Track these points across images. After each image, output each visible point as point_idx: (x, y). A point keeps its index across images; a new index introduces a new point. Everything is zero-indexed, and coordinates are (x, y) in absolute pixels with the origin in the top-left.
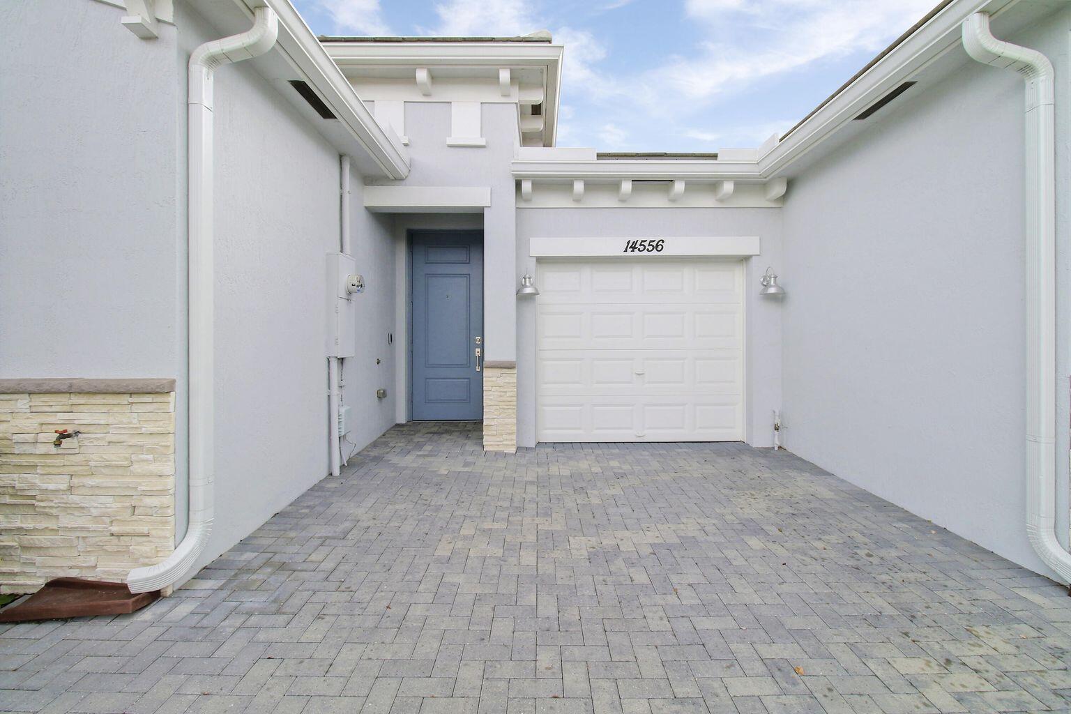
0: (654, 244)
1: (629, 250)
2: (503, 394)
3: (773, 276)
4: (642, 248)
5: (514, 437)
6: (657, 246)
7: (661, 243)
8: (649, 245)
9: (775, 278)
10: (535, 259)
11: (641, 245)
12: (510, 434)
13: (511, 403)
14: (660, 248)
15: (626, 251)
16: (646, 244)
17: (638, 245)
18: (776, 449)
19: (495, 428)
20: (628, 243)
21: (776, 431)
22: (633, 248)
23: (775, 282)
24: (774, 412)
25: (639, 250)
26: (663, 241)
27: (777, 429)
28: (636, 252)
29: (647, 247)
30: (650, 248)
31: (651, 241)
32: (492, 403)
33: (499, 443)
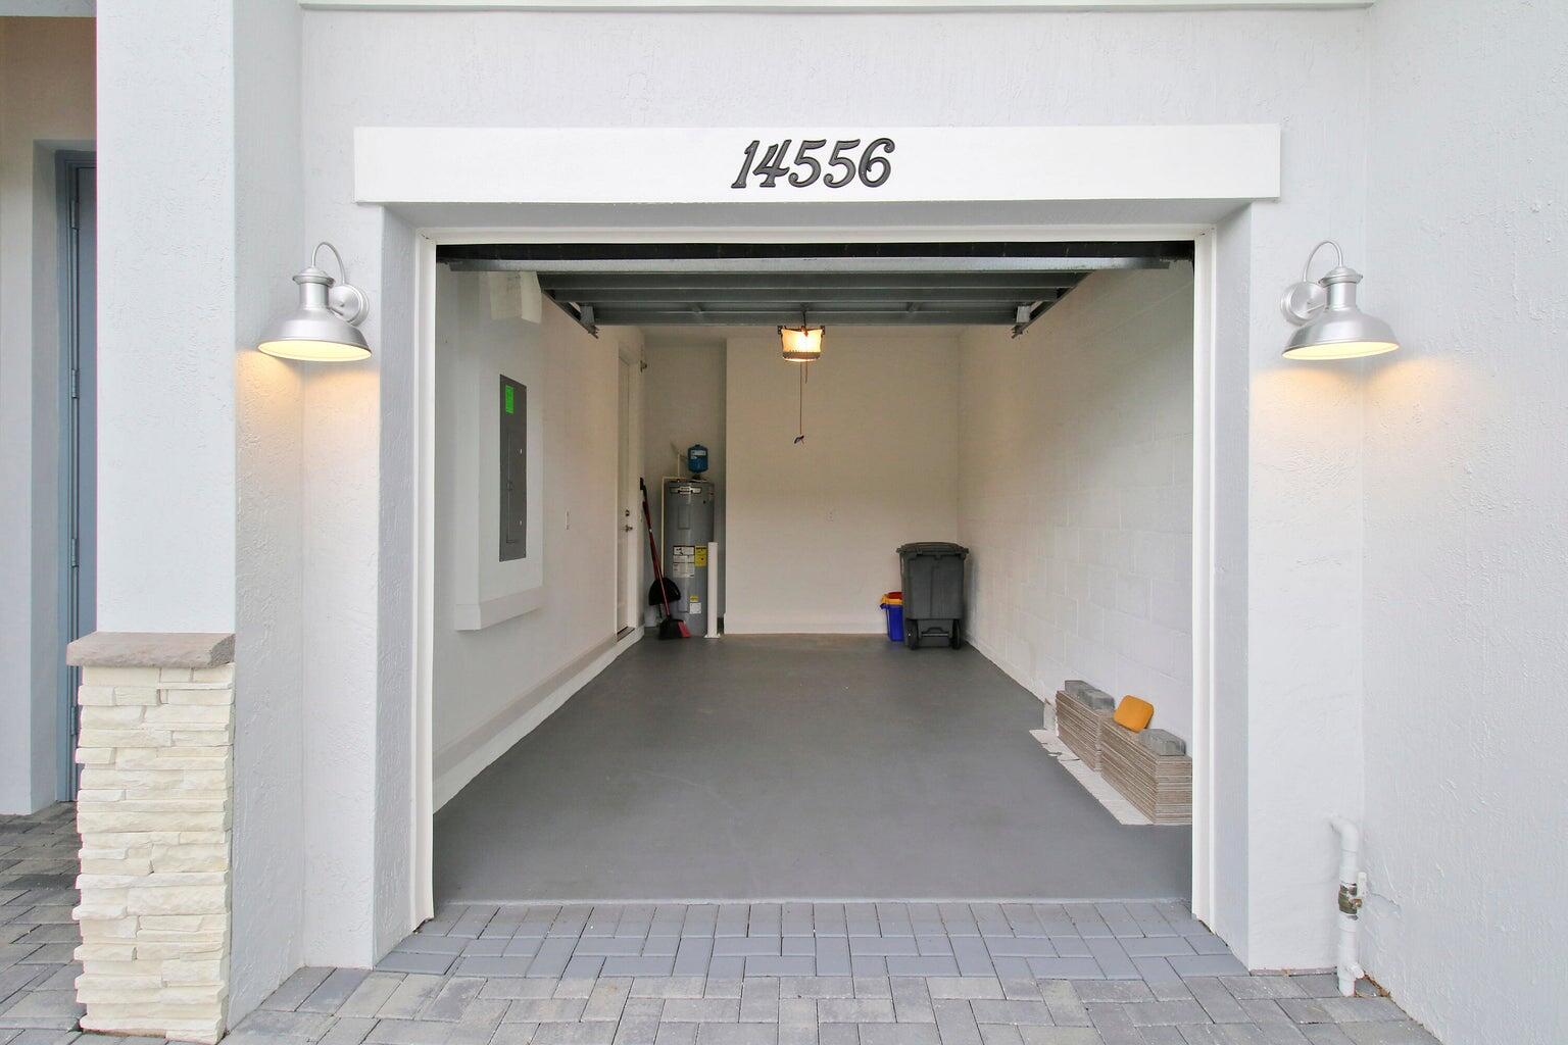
0: (855, 155)
1: (754, 181)
2: (163, 779)
3: (1341, 274)
4: (804, 172)
5: (213, 968)
6: (867, 163)
7: (879, 152)
8: (835, 160)
9: (1352, 281)
10: (378, 216)
11: (801, 160)
12: (192, 955)
13: (201, 820)
14: (876, 171)
15: (739, 184)
16: (822, 155)
17: (788, 161)
18: (1347, 988)
19: (127, 929)
20: (750, 152)
21: (1344, 916)
22: (771, 171)
23: (1351, 299)
24: (1337, 833)
25: (795, 181)
26: (889, 145)
27: (1348, 903)
28: (783, 192)
29: (826, 169)
30: (839, 173)
31: (843, 145)
32: (112, 820)
33: (144, 998)
